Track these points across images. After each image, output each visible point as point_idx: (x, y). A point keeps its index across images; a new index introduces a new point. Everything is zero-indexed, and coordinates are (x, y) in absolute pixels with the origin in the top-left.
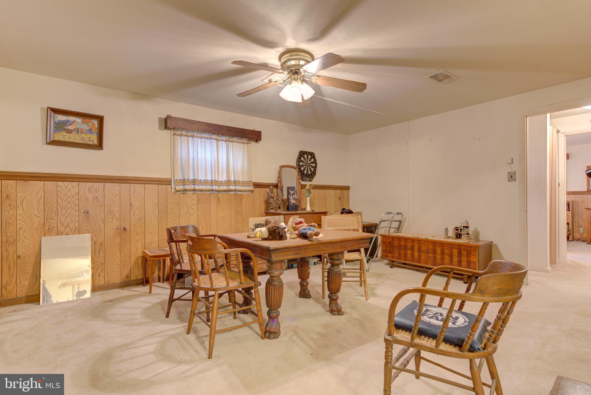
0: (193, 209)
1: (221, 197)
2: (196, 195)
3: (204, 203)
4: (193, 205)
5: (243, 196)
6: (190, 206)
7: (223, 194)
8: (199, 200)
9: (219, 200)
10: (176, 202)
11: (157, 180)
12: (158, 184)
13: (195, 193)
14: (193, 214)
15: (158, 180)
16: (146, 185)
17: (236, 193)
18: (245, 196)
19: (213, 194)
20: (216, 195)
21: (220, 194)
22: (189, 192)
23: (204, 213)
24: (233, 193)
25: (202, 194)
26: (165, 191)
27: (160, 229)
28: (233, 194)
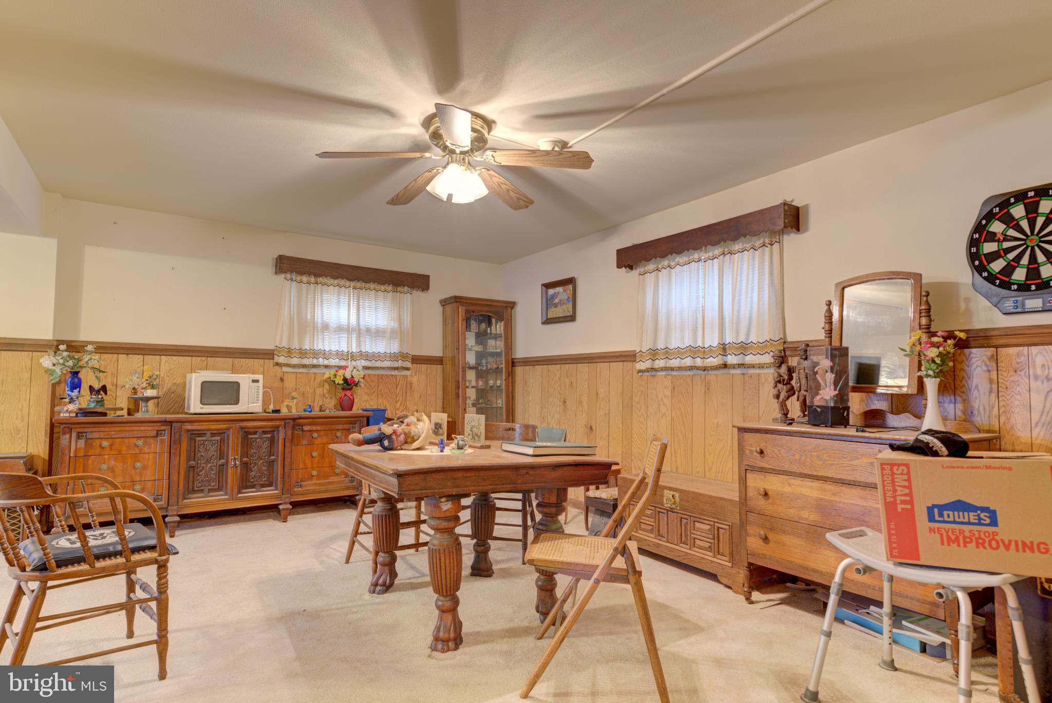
0: (665, 405)
1: (712, 382)
2: (670, 377)
3: (682, 394)
4: (665, 397)
5: (763, 380)
6: (662, 399)
7: (716, 375)
8: (674, 388)
9: (708, 389)
10: (643, 391)
11: (619, 354)
12: (623, 361)
13: (669, 375)
14: (665, 414)
15: (621, 355)
16: (611, 364)
17: (744, 371)
18: (766, 379)
19: (698, 375)
20: (703, 377)
21: (711, 375)
22: (660, 373)
23: (682, 414)
24: (738, 371)
25: (679, 375)
26: (630, 372)
27: (624, 436)
28: (738, 374)
